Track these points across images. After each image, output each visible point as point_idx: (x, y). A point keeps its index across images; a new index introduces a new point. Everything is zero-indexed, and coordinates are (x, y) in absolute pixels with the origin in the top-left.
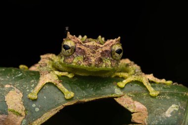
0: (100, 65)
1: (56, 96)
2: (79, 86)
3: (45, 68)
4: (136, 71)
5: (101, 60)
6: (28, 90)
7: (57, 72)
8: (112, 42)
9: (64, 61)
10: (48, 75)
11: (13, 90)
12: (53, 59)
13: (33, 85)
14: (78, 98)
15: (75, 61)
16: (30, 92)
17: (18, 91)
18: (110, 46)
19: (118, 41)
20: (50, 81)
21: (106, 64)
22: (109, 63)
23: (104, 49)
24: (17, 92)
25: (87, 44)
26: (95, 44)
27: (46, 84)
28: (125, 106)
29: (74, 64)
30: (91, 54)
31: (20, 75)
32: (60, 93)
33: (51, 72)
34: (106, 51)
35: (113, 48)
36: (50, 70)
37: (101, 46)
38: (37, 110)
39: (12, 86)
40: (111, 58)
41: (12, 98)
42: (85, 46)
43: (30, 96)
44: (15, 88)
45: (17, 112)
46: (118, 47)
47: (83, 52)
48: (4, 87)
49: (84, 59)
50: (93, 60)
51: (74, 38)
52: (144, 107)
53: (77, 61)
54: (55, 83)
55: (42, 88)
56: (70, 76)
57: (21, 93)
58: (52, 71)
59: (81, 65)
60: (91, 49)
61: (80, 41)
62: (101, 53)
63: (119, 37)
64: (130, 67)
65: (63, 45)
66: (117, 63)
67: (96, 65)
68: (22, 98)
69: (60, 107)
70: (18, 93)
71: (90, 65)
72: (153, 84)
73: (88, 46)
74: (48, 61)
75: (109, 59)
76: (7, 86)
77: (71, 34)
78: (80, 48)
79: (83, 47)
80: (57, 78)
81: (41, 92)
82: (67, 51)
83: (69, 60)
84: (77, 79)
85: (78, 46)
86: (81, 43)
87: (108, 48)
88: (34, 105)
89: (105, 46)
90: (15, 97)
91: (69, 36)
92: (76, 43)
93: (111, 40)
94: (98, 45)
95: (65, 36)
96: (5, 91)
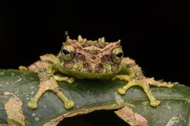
0: (100, 71)
1: (57, 105)
2: (79, 93)
3: (45, 74)
4: (137, 74)
5: (101, 66)
6: (28, 98)
7: (57, 78)
8: (112, 46)
9: (64, 65)
10: (47, 82)
11: (12, 97)
12: (52, 61)
13: (33, 93)
14: (78, 107)
15: (75, 66)
16: (29, 101)
17: (18, 99)
18: (111, 50)
19: (118, 44)
20: (50, 89)
21: (107, 69)
22: (110, 68)
23: (104, 54)
24: (16, 100)
25: (87, 48)
26: (95, 48)
27: (46, 91)
28: (126, 120)
29: (74, 70)
30: (91, 60)
31: (20, 80)
32: (59, 101)
33: (51, 78)
34: (106, 55)
35: (114, 52)
36: (49, 75)
37: (101, 50)
38: (37, 119)
39: (12, 94)
40: (111, 63)
41: (12, 107)
42: (85, 50)
43: (30, 104)
44: (14, 95)
45: (17, 122)
46: (118, 51)
47: (83, 58)
48: (3, 94)
49: (84, 65)
50: (93, 66)
51: (74, 43)
52: (145, 120)
53: (77, 66)
54: (54, 91)
55: (42, 96)
56: (70, 81)
57: (20, 102)
58: (52, 76)
59: (81, 71)
60: (91, 54)
61: (80, 46)
62: (102, 58)
63: (120, 40)
64: (131, 69)
65: (62, 49)
66: (118, 67)
67: (96, 71)
68: (22, 106)
69: (60, 117)
70: (18, 101)
71: (90, 71)
72: (153, 89)
73: (88, 51)
74: (48, 65)
75: (109, 64)
76: (7, 93)
77: (70, 38)
78: (80, 54)
79: (83, 52)
80: (57, 86)
81: (41, 100)
82: (66, 55)
83: (69, 65)
84: (77, 84)
85: (78, 51)
86: (80, 48)
87: (108, 53)
88: (34, 115)
89: (106, 50)
90: (14, 106)
91: (69, 40)
92: (75, 48)
93: (111, 44)
94: (98, 49)
95: (65, 40)
96: (4, 98)
